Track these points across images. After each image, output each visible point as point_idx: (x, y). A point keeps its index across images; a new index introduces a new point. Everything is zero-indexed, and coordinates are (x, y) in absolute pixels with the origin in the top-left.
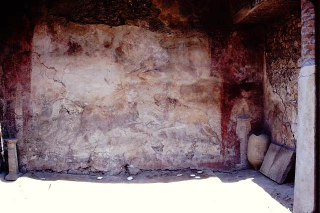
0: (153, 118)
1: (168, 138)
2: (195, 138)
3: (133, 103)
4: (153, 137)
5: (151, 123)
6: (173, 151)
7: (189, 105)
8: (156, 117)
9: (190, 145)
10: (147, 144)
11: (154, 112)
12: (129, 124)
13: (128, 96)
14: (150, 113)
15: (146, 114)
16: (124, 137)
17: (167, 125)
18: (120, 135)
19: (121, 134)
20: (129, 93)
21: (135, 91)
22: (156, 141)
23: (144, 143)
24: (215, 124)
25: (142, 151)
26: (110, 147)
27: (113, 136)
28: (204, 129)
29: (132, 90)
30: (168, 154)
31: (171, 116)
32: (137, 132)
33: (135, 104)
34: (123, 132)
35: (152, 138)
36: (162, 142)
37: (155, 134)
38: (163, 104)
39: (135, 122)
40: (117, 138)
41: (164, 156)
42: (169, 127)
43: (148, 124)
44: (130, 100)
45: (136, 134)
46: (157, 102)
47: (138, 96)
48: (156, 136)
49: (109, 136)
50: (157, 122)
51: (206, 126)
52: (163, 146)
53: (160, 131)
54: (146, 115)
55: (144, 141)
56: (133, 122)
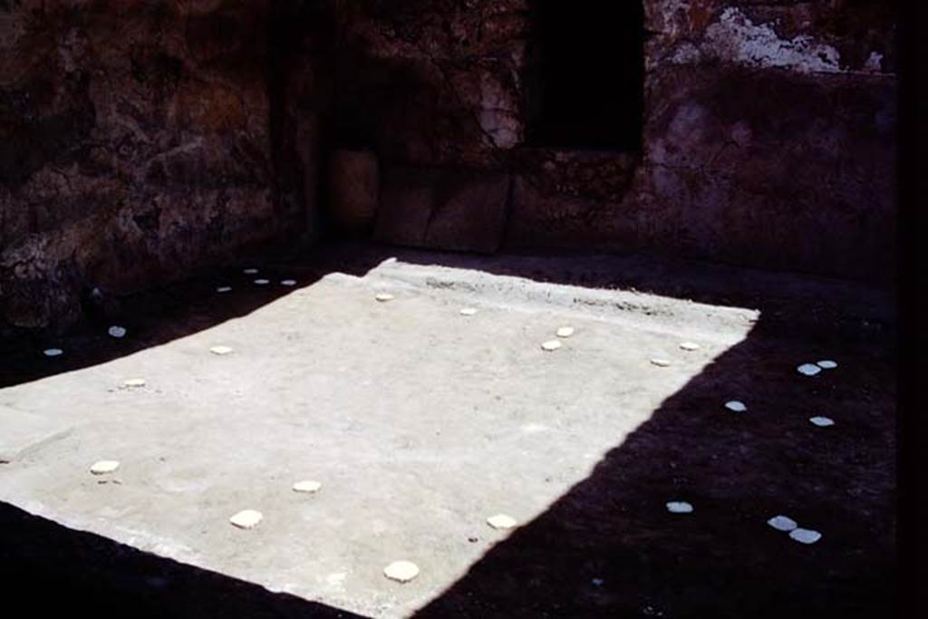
0: (132, 125)
1: (170, 183)
2: (223, 176)
3: (79, 74)
4: (134, 185)
5: (127, 139)
6: (182, 222)
7: (207, 78)
8: (140, 118)
9: (213, 196)
10: (122, 211)
11: (133, 103)
12: (73, 149)
13: (63, 52)
14: (124, 109)
15: (114, 113)
16: (67, 198)
17: (163, 143)
18: (54, 192)
19: (57, 189)
20: (64, 40)
21: (81, 34)
22: (141, 196)
23: (115, 210)
24: (259, 128)
25: (113, 238)
26: (40, 240)
27: (39, 197)
28: (238, 146)
29: (74, 32)
30: (170, 232)
31: (170, 114)
32: (95, 175)
33: (86, 79)
34: (62, 181)
35: (133, 188)
36: (157, 199)
37: (139, 175)
38: (151, 77)
39: (89, 142)
40: (49, 202)
41: (164, 240)
42: (170, 150)
43: (121, 144)
44: (69, 67)
45: (95, 182)
46: (137, 72)
47: (89, 50)
48: (142, 180)
49: (29, 200)
50: (142, 136)
51: (243, 137)
52: (161, 209)
53: (149, 164)
54: (114, 117)
55: (115, 203)
56: (83, 142)
